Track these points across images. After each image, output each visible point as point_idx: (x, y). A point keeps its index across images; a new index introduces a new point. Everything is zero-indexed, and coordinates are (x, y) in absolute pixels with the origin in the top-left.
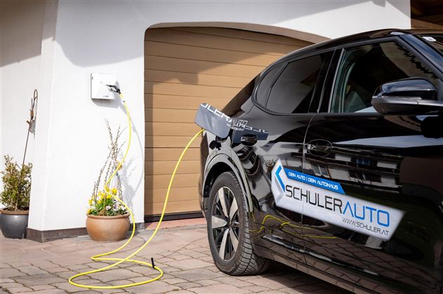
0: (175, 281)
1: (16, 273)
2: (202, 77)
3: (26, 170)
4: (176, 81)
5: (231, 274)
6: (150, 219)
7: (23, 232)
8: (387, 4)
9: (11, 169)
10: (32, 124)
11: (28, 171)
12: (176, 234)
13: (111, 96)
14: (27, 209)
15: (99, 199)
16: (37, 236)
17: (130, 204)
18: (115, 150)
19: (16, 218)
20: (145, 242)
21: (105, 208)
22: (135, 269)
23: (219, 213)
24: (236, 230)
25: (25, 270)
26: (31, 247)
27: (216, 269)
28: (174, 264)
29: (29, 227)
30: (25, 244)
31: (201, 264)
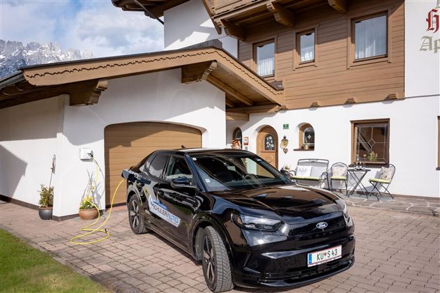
0: (113, 239)
1: (48, 239)
2: (133, 143)
3: (51, 190)
4: (121, 146)
5: (137, 234)
6: (108, 207)
7: (50, 217)
8: (215, 107)
9: (44, 189)
10: (53, 169)
11: (52, 190)
12: (120, 214)
13: (89, 157)
14: (52, 206)
15: (85, 202)
16: (57, 219)
17: (99, 202)
18: (91, 181)
19: (47, 211)
20: (105, 219)
21: (87, 206)
22: (98, 233)
23: (133, 210)
24: (138, 217)
25: (52, 237)
26: (54, 225)
27: (131, 231)
28: (115, 230)
29: (53, 214)
30: (51, 223)
31: (126, 229)
